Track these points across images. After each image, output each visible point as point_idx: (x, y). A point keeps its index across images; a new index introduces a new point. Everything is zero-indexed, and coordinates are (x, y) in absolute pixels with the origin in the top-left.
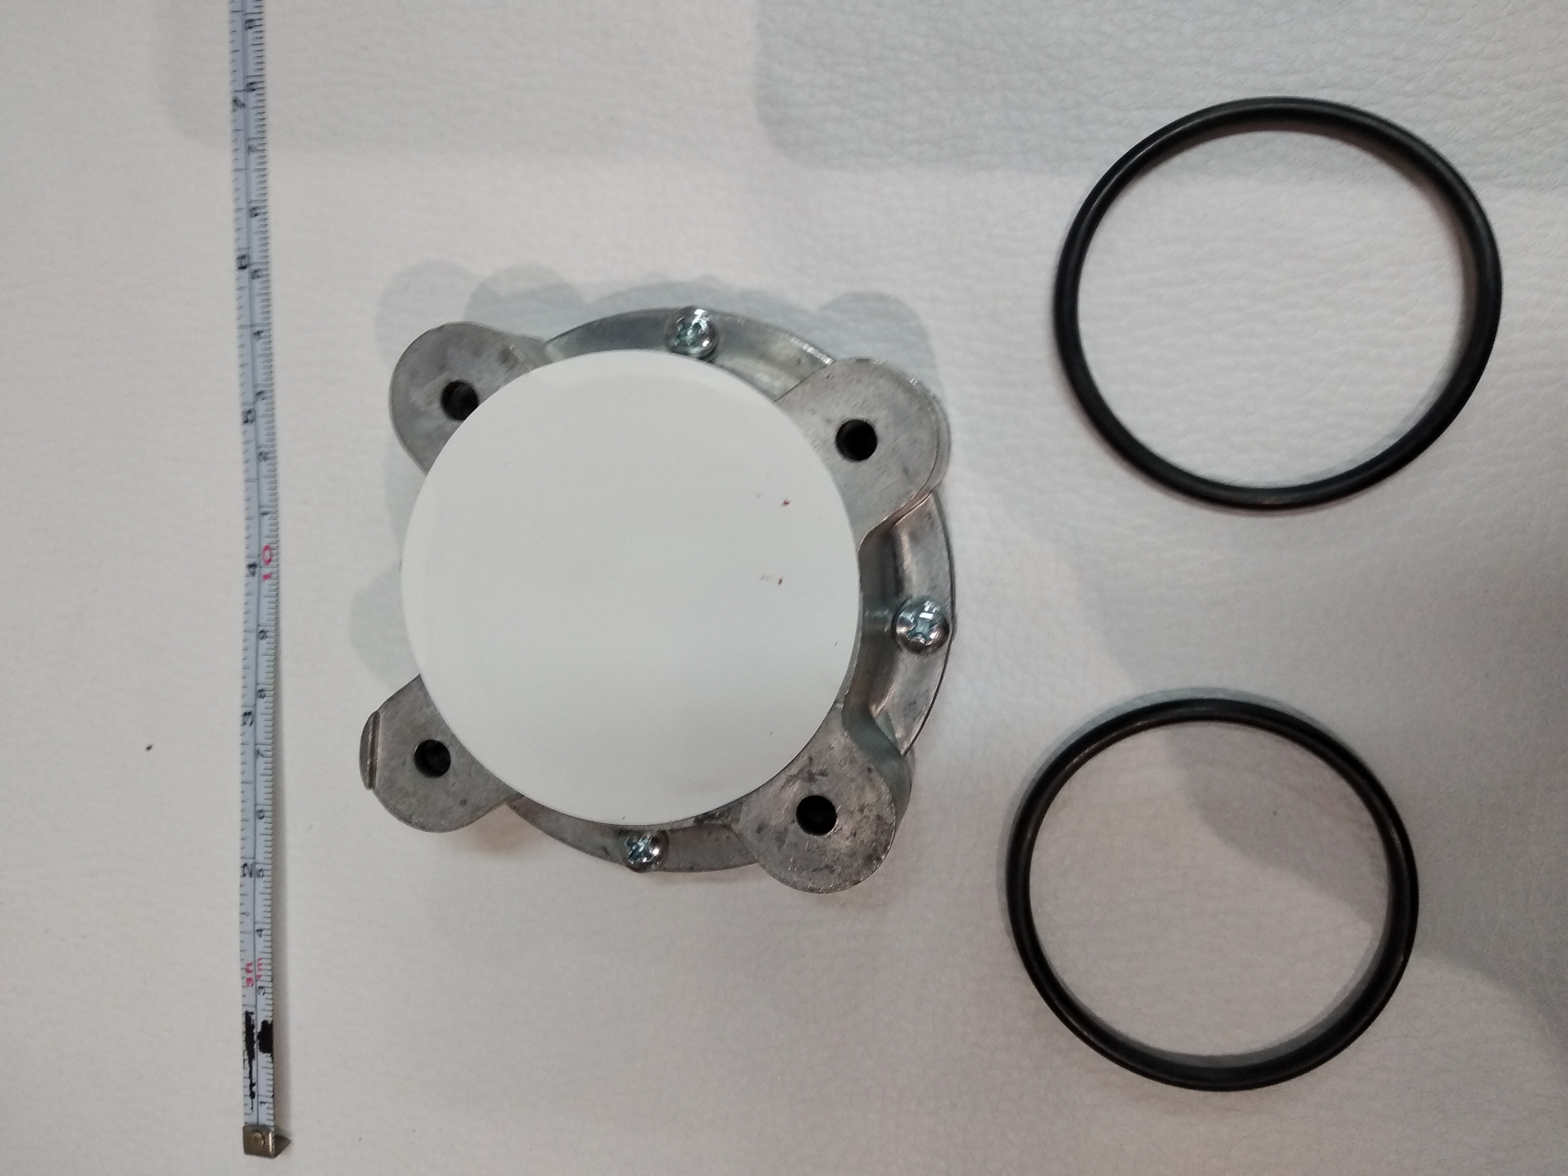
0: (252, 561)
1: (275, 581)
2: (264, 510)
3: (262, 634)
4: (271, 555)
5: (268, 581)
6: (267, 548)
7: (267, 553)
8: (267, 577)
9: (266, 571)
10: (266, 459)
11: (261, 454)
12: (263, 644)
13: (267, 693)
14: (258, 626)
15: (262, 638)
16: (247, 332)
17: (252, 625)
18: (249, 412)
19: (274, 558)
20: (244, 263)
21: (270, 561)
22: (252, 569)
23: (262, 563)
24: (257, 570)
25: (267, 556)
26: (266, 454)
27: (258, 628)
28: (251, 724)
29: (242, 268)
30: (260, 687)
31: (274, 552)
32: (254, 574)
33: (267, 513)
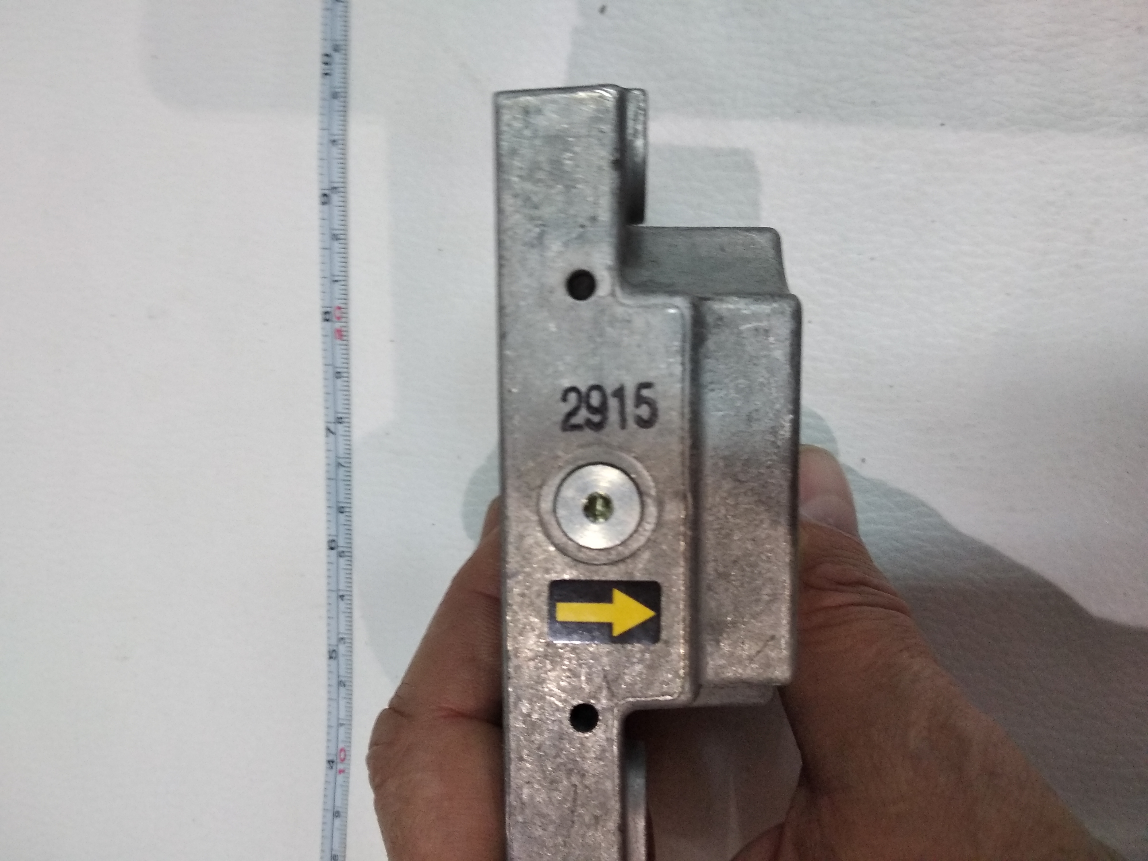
0: (331, 758)
1: (347, 775)
2: (341, 722)
4: (345, 755)
5: (342, 775)
6: (342, 750)
7: (342, 753)
9: (341, 766)
10: (344, 686)
16: (334, 595)
17: (329, 807)
19: (347, 758)
20: (333, 545)
21: (344, 759)
22: (331, 763)
23: (338, 761)
24: (334, 765)
25: (342, 756)
27: (333, 809)
29: (332, 549)
32: (332, 768)
33: (343, 724)
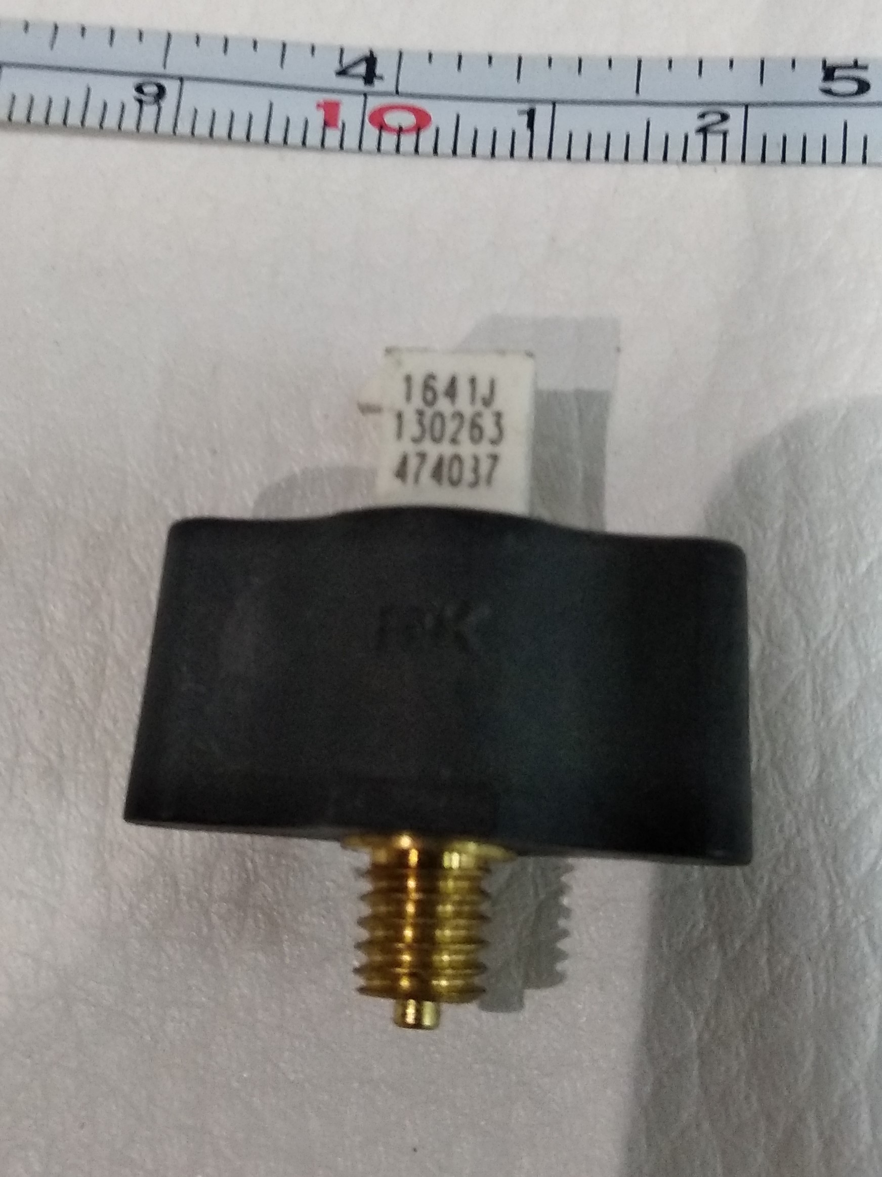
0: (385, 67)
1: (314, 138)
2: (543, 114)
4: (400, 131)
5: (317, 119)
6: (422, 120)
7: (408, 120)
9: (350, 112)
10: (704, 130)
19: (389, 140)
21: (382, 127)
22: (362, 69)
23: (374, 103)
24: (359, 85)
25: (392, 119)
27: (171, 77)
32: (342, 72)
33: (531, 125)
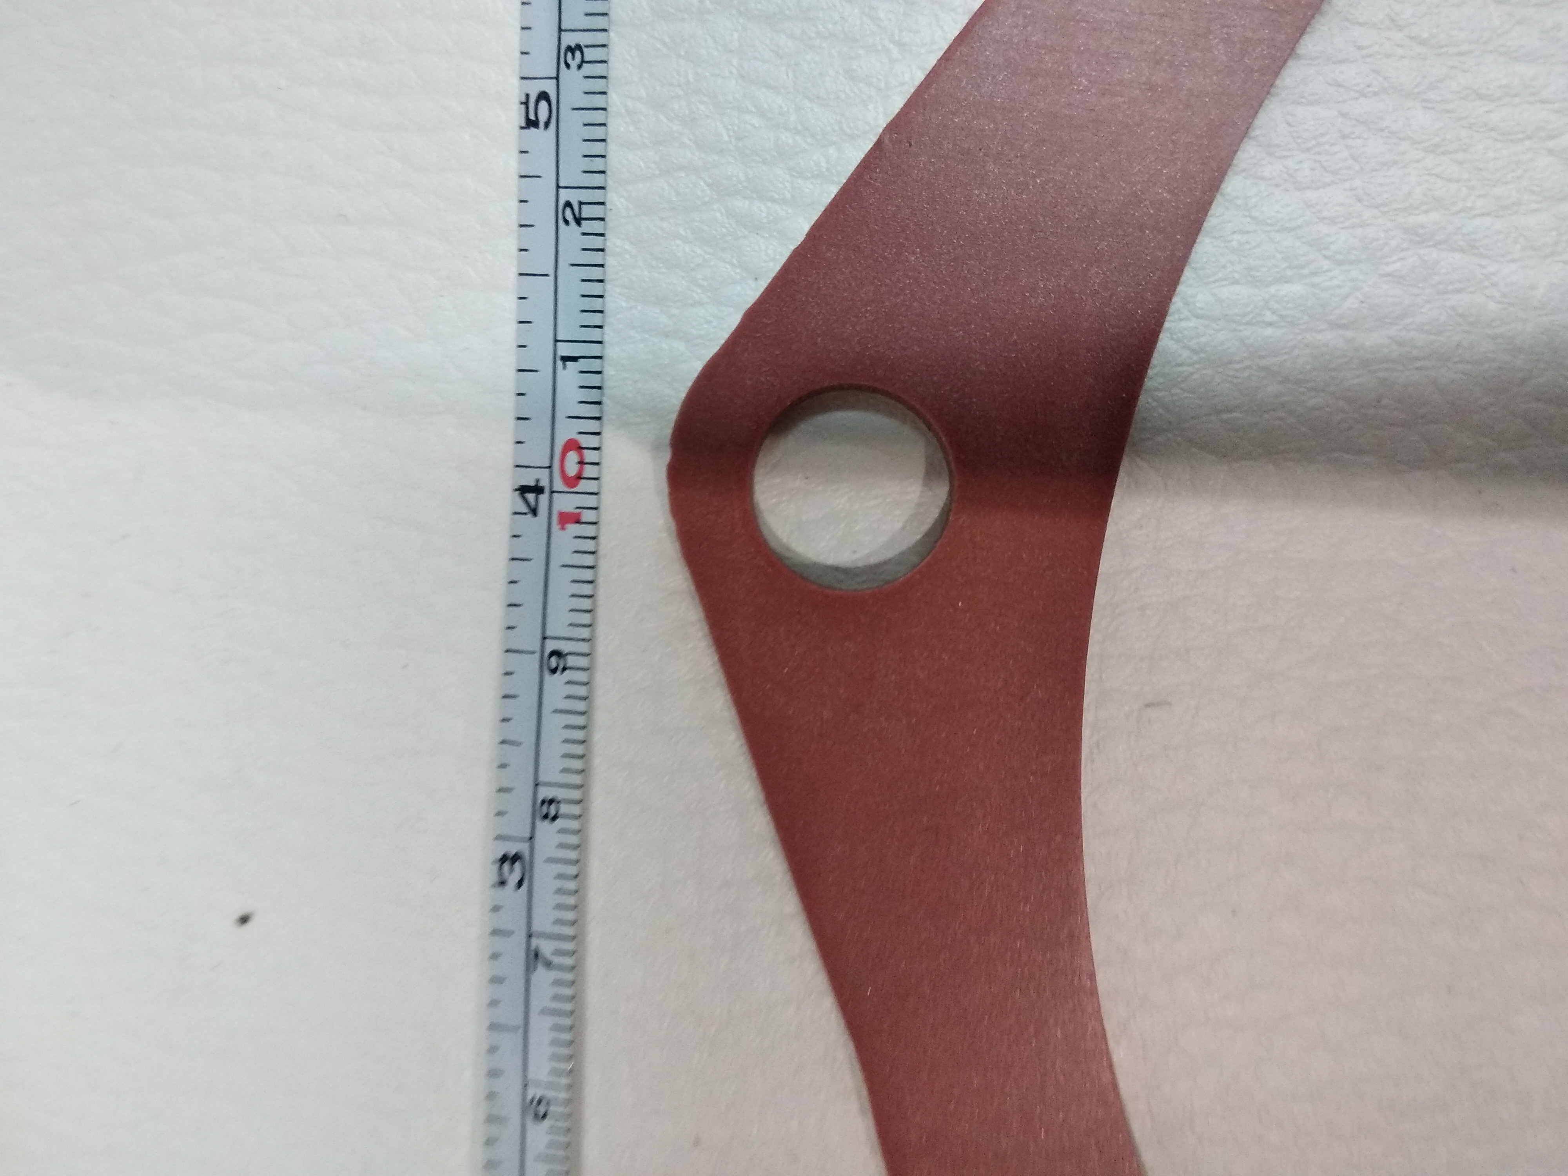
3: (554, 662)
8: (569, 518)
11: (568, 204)
12: (556, 684)
13: (564, 809)
14: (545, 638)
15: (554, 671)
18: (543, 96)
26: (581, 203)
28: (520, 884)
30: (545, 793)
31: (590, 456)
